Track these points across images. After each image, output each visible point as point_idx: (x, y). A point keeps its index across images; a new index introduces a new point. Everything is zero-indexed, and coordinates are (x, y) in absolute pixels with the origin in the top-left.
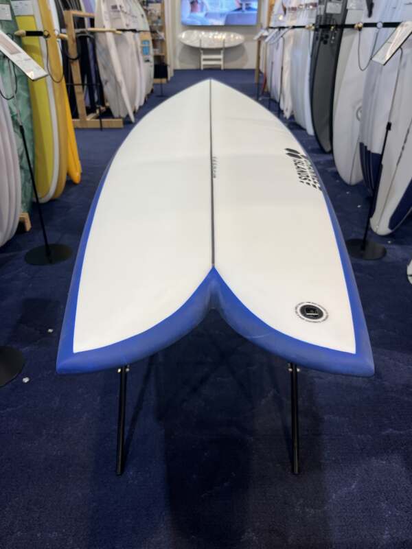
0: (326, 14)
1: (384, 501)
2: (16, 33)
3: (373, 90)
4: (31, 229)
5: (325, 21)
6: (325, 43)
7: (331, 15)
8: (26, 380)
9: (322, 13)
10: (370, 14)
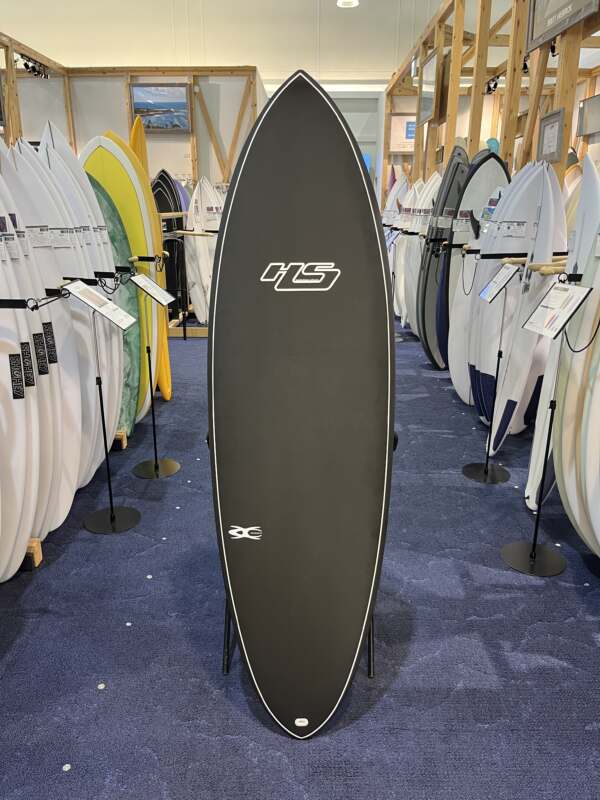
0: (438, 229)
2: (130, 259)
3: (478, 313)
4: (128, 447)
5: (437, 234)
6: (437, 256)
7: (443, 229)
9: (434, 225)
10: (477, 236)
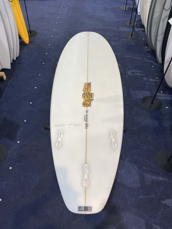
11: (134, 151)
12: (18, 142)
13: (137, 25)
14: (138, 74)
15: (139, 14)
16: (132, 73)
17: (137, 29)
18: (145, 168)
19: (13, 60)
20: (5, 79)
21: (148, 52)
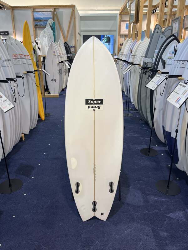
1: (141, 234)
4: (24, 140)
8: (25, 195)
11: (137, 182)
12: (33, 178)
13: (131, 109)
14: (136, 136)
15: (132, 104)
16: (130, 135)
17: (132, 112)
18: (147, 192)
19: (31, 129)
20: (23, 140)
21: (142, 123)
